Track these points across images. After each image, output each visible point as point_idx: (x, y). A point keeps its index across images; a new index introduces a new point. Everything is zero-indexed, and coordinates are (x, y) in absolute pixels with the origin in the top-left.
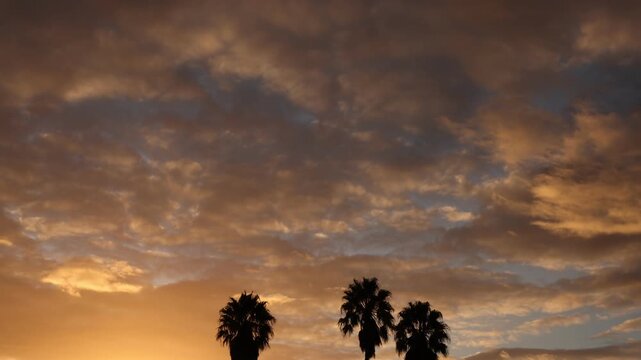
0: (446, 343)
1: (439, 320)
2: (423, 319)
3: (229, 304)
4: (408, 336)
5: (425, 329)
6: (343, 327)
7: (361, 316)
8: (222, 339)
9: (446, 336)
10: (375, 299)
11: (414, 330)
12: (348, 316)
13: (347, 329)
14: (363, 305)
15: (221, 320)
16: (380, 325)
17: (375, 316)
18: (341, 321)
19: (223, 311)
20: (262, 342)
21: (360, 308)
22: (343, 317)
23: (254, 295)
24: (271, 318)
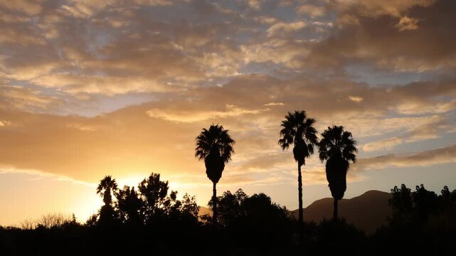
0: (354, 153)
1: (349, 138)
2: (338, 137)
3: (202, 133)
4: (328, 149)
5: (340, 144)
6: (282, 144)
7: (294, 137)
8: (199, 156)
9: (354, 149)
10: (304, 125)
11: (332, 145)
12: (285, 138)
13: (285, 146)
14: (295, 129)
15: (198, 144)
16: (308, 142)
17: (304, 137)
18: (281, 141)
19: (198, 137)
20: (227, 156)
21: (293, 132)
22: (282, 138)
23: (219, 125)
24: (232, 141)
